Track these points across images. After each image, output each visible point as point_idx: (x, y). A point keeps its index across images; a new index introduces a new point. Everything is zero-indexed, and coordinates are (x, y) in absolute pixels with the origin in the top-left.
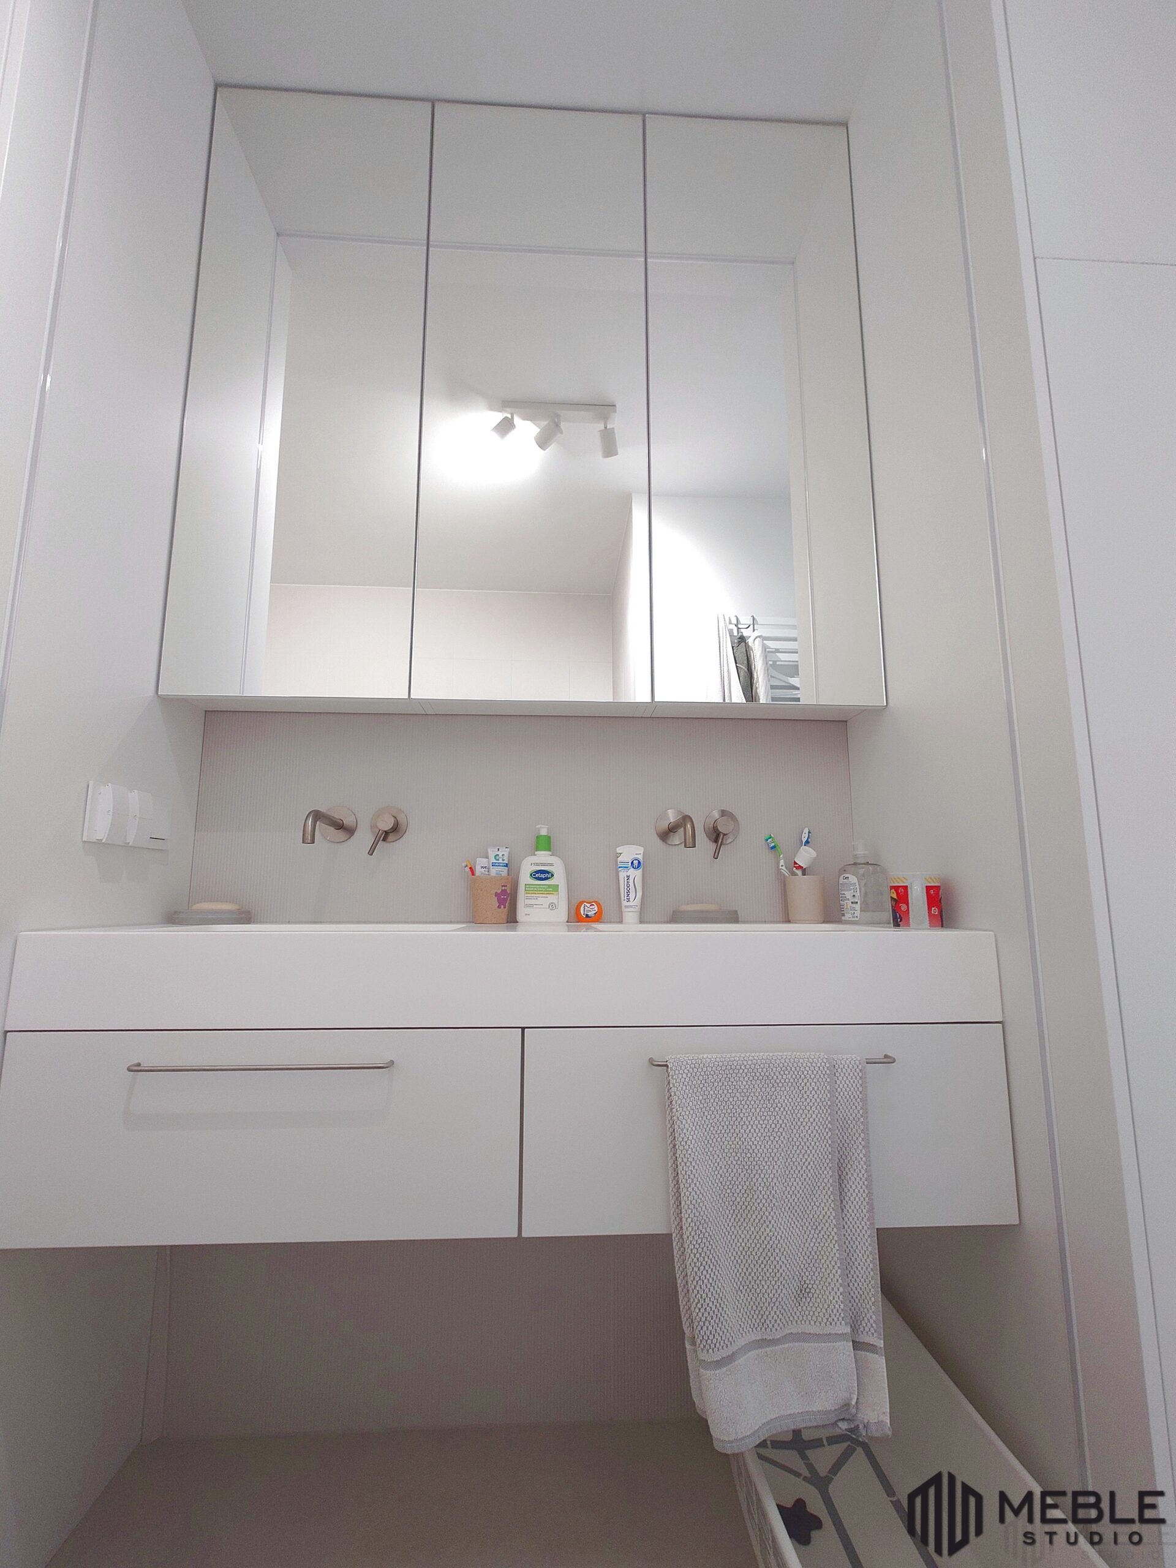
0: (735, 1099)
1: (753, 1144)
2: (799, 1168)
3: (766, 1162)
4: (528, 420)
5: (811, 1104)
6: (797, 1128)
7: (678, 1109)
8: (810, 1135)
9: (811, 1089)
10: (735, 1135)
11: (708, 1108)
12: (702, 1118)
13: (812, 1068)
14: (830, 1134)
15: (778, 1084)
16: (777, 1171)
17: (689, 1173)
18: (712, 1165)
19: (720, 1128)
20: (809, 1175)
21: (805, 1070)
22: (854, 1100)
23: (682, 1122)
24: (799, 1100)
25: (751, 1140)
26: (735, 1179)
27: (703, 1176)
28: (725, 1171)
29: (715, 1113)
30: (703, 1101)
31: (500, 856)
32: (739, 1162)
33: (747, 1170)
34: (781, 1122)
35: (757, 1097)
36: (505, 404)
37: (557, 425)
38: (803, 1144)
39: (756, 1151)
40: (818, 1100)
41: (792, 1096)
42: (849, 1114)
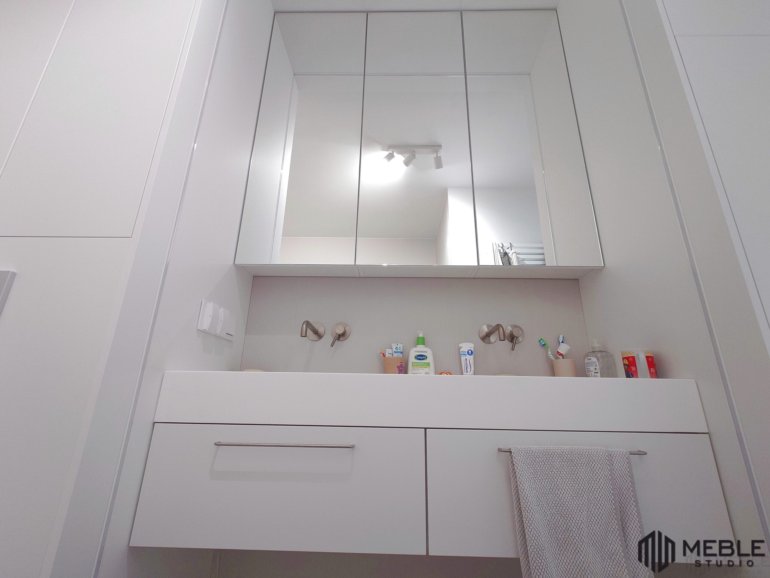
0: (553, 473)
1: (567, 501)
2: (596, 518)
3: (576, 513)
4: (400, 154)
5: (599, 477)
6: (592, 492)
7: (520, 477)
8: (601, 497)
9: (598, 468)
10: (554, 495)
11: (537, 478)
12: (534, 483)
13: (597, 456)
14: (613, 497)
15: (578, 464)
16: (583, 519)
17: (530, 517)
18: (542, 513)
19: (545, 490)
20: (603, 522)
21: (594, 456)
22: (625, 476)
23: (523, 485)
24: (591, 475)
25: (565, 499)
26: (557, 523)
27: (538, 520)
28: (550, 517)
29: (541, 481)
30: (534, 473)
31: (398, 348)
32: (558, 512)
33: (564, 518)
34: (582, 488)
35: (566, 472)
36: (390, 147)
37: (414, 156)
38: (597, 502)
39: (568, 505)
40: (604, 475)
41: (587, 472)
42: (622, 485)
